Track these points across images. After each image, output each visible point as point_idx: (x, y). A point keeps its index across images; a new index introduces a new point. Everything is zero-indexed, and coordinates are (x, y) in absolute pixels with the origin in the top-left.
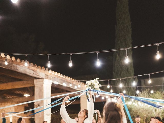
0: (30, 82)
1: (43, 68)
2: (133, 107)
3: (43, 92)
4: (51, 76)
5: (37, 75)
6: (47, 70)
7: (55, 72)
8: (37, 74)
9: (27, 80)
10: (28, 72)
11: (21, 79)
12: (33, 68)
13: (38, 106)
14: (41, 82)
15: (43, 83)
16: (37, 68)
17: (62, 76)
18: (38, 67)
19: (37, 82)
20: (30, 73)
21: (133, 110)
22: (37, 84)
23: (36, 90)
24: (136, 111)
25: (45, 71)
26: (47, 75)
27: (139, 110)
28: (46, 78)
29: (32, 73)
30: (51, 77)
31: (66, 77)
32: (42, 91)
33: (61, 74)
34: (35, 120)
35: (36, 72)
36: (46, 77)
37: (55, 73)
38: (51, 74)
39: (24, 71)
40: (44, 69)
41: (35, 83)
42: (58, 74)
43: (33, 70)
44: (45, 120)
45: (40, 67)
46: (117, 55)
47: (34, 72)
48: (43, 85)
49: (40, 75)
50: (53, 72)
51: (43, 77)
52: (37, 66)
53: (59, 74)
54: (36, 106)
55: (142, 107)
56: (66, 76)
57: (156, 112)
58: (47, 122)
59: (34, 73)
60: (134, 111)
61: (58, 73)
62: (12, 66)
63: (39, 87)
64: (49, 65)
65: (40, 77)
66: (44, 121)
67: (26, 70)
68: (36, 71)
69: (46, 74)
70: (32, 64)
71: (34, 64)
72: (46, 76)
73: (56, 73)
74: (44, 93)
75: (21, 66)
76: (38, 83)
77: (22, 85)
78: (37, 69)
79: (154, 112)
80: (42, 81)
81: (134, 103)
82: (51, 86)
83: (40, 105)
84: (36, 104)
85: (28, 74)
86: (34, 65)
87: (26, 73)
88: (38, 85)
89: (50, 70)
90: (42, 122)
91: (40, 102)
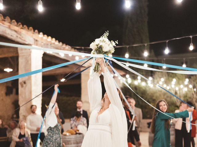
1: (31, 29)
3: (30, 65)
4: (42, 42)
5: (22, 40)
6: (36, 33)
8: (22, 37)
10: (9, 34)
12: (17, 28)
13: (23, 83)
14: (28, 50)
15: (31, 52)
16: (21, 28)
17: (57, 43)
18: (23, 26)
20: (11, 36)
22: (22, 53)
23: (21, 61)
25: (33, 33)
26: (37, 40)
28: (36, 44)
29: (15, 36)
30: (42, 44)
31: (63, 45)
32: (29, 62)
33: (56, 40)
34: (19, 104)
35: (21, 35)
37: (48, 38)
38: (42, 38)
39: (3, 31)
40: (33, 30)
41: (19, 52)
42: (52, 40)
43: (16, 31)
45: (27, 28)
47: (18, 35)
48: (30, 55)
49: (26, 40)
50: (46, 36)
51: (31, 43)
52: (21, 26)
53: (54, 39)
54: (21, 83)
56: (63, 43)
58: (36, 106)
59: (17, 37)
61: (52, 38)
63: (25, 57)
64: (40, 8)
65: (27, 43)
66: (32, 106)
67: (5, 30)
68: (21, 32)
69: (34, 39)
70: (14, 22)
71: (17, 22)
72: (36, 42)
73: (50, 37)
74: (32, 66)
78: (22, 30)
82: (42, 56)
83: (26, 82)
84: (21, 82)
85: (9, 37)
86: (17, 24)
87: (5, 35)
88: (23, 55)
89: (41, 33)
90: (29, 106)
91: (27, 78)
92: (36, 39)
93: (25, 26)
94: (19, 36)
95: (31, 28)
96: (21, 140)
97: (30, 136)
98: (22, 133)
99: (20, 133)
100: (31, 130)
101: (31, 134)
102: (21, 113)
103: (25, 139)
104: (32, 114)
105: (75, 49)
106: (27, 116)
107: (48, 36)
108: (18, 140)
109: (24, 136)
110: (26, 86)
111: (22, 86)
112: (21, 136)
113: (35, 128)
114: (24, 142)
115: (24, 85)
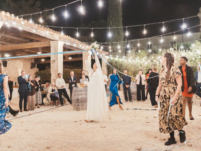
0: (46, 43)
2: (123, 63)
7: (66, 35)
8: (54, 37)
11: (39, 40)
14: (56, 43)
15: (58, 44)
19: (52, 43)
21: (123, 65)
23: (52, 49)
24: (126, 66)
25: (59, 35)
27: (129, 65)
28: (60, 40)
29: (50, 36)
32: (57, 49)
33: (70, 37)
34: (51, 73)
38: (63, 37)
40: (59, 33)
41: (51, 44)
42: (68, 37)
43: (51, 34)
46: (111, 21)
48: (57, 46)
49: (56, 38)
51: (58, 39)
54: (52, 61)
55: (131, 63)
57: (142, 67)
60: (125, 66)
63: (54, 47)
64: (78, 35)
66: (59, 74)
70: (51, 30)
76: (53, 44)
78: (54, 33)
79: (140, 67)
80: (57, 43)
81: (124, 60)
82: (63, 46)
91: (55, 58)
92: (60, 37)
93: (56, 31)
94: (52, 36)
96: (53, 92)
98: (54, 89)
99: (52, 89)
102: (52, 78)
103: (55, 92)
104: (59, 78)
106: (56, 80)
111: (53, 63)
112: (53, 90)
113: (61, 86)
114: (55, 94)
115: (54, 62)
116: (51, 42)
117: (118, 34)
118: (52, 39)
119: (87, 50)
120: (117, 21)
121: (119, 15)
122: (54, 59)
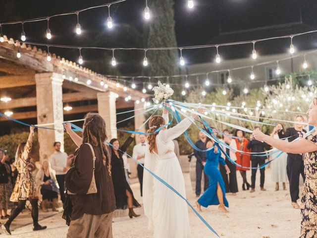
0: (25, 78)
3: (51, 95)
5: (43, 68)
6: (59, 59)
8: (43, 65)
9: (19, 75)
12: (40, 57)
13: (42, 117)
14: (48, 78)
15: (52, 80)
17: (77, 67)
19: (40, 78)
20: (34, 65)
22: (40, 82)
23: (39, 91)
25: (55, 60)
26: (56, 67)
28: (55, 71)
29: (36, 64)
30: (64, 70)
31: (83, 69)
32: (50, 92)
34: (39, 141)
35: (42, 63)
36: (54, 69)
37: (69, 63)
38: (63, 64)
40: (55, 57)
41: (37, 80)
42: (73, 65)
44: (57, 141)
48: (51, 84)
49: (47, 67)
50: (67, 61)
51: (51, 70)
52: (45, 54)
53: (75, 64)
54: (40, 117)
58: (60, 143)
59: (38, 65)
61: (73, 62)
62: (12, 54)
63: (44, 86)
65: (47, 71)
69: (54, 66)
73: (71, 62)
74: (53, 96)
75: (26, 54)
76: (42, 80)
77: (11, 83)
80: (50, 77)
82: (62, 84)
83: (47, 115)
84: (40, 115)
88: (42, 83)
89: (63, 59)
90: (52, 144)
91: (47, 110)
92: (56, 65)
94: (40, 64)
95: (54, 54)
96: (47, 182)
97: (55, 178)
98: (47, 175)
99: (45, 176)
100: (56, 171)
101: (57, 176)
102: (42, 152)
103: (51, 181)
104: (56, 152)
105: (108, 77)
106: (49, 155)
107: (69, 61)
108: (43, 183)
109: (49, 178)
110: (47, 119)
111: (42, 120)
112: (46, 178)
113: (62, 169)
114: (51, 185)
115: (45, 119)
116: (37, 76)
117: (167, 56)
118: (41, 69)
119: (108, 91)
120: (163, 29)
121: (168, 15)
122: (44, 112)
